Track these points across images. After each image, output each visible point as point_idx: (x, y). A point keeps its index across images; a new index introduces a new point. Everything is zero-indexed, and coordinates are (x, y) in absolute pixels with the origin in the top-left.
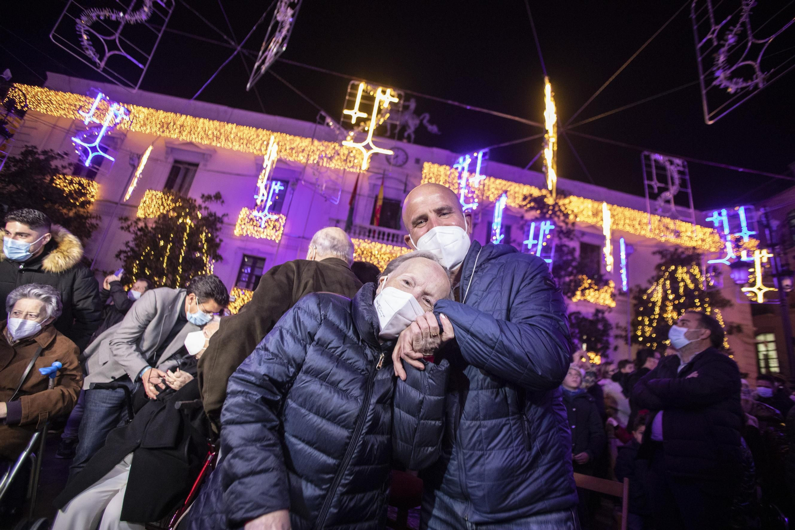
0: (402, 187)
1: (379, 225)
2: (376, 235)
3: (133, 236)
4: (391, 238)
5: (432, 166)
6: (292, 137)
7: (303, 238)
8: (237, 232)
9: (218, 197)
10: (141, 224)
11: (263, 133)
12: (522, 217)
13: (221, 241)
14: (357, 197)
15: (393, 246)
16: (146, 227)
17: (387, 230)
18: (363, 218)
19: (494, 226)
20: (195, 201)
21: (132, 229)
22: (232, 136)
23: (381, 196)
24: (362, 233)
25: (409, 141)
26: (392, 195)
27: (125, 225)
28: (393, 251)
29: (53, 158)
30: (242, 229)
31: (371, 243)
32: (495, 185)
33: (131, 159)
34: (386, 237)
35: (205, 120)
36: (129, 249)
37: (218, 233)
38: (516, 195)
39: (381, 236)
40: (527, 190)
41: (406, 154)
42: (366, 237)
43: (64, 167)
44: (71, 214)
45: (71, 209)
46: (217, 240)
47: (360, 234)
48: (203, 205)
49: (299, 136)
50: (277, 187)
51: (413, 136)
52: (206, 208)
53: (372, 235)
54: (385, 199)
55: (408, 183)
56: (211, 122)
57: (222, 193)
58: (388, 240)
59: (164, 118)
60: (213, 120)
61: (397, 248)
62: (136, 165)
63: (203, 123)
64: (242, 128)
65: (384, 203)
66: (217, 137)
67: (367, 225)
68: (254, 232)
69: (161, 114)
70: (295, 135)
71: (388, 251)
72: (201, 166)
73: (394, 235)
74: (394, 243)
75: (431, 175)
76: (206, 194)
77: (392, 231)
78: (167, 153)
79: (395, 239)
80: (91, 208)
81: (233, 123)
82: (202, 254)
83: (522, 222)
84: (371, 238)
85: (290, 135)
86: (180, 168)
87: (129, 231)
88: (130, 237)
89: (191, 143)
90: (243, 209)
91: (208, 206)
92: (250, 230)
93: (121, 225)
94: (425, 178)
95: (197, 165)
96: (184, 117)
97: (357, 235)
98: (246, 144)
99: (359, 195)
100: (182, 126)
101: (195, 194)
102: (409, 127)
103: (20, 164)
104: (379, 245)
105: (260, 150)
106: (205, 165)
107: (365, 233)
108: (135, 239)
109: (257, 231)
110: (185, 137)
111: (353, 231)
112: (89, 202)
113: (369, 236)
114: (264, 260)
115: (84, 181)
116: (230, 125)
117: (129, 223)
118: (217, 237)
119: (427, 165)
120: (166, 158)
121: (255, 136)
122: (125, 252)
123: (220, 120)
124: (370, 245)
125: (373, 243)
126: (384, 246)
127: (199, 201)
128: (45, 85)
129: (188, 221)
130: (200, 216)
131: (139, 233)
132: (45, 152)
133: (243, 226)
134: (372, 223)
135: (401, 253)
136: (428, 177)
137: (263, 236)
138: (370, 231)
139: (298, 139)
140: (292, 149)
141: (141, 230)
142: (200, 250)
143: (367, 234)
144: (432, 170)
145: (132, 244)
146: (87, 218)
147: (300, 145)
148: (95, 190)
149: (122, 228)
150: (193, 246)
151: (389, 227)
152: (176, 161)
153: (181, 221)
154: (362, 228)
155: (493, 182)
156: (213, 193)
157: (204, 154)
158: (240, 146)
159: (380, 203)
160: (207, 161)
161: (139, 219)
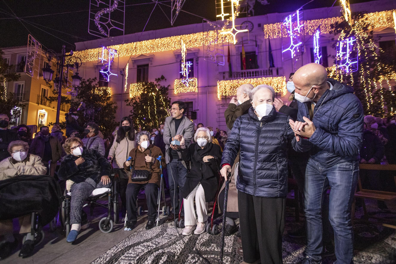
0: (254, 44)
1: (246, 69)
2: (246, 75)
3: (132, 107)
4: (254, 74)
5: (269, 26)
6: (188, 35)
7: (208, 86)
8: (176, 92)
9: (163, 78)
10: (134, 101)
11: (173, 38)
12: (333, 39)
13: (170, 99)
14: (231, 57)
15: (257, 78)
16: (136, 101)
17: (251, 70)
18: (236, 68)
19: (315, 51)
20: (153, 83)
21: (131, 104)
22: (160, 45)
23: (244, 53)
24: (238, 76)
25: (252, 15)
26: (249, 49)
27: (128, 103)
28: (257, 81)
29: (92, 82)
30: (178, 90)
31: (244, 79)
32: (310, 24)
33: (121, 72)
34: (252, 75)
35: (145, 41)
36: (132, 113)
37: (168, 96)
38: (327, 26)
39: (249, 75)
40: (333, 20)
41: (252, 23)
42: (241, 77)
43: (96, 85)
44: (105, 104)
45: (104, 102)
46: (168, 99)
47: (237, 77)
48: (157, 84)
49: (192, 33)
50: (189, 64)
51: (253, 11)
52: (159, 85)
53: (244, 75)
54: (246, 53)
55: (257, 40)
56: (148, 41)
57: (164, 75)
58: (253, 76)
59: (127, 47)
60: (149, 40)
61: (259, 79)
62: (123, 74)
63: (144, 43)
64: (163, 39)
65: (246, 56)
66: (153, 48)
67: (240, 70)
68: (184, 90)
69: (125, 45)
70: (190, 34)
71: (255, 82)
72: (150, 65)
73: (256, 72)
74: (257, 76)
75: (269, 31)
76: (157, 79)
77: (254, 70)
78: (133, 63)
79: (257, 74)
80: (111, 99)
81: (158, 38)
82: (164, 107)
83: (333, 43)
84: (244, 77)
85: (187, 34)
86: (141, 69)
87: (130, 106)
88: (131, 108)
89: (142, 55)
90: (176, 81)
91: (160, 84)
92: (182, 90)
93: (126, 104)
94: (266, 34)
95: (147, 65)
96: (135, 43)
97: (236, 78)
98: (167, 46)
99: (232, 56)
100: (135, 48)
101: (152, 80)
102: (250, 7)
103: (81, 89)
104: (249, 80)
105: (175, 47)
106: (151, 64)
107: (240, 75)
108: (134, 108)
109: (185, 89)
110: (139, 53)
111: (233, 76)
112: (110, 97)
113: (242, 77)
114: (192, 103)
115: (104, 88)
116: (157, 40)
117: (129, 102)
118: (168, 97)
119: (265, 26)
120: (134, 66)
121: (170, 41)
122: (131, 115)
123: (152, 39)
124: (244, 81)
125: (246, 80)
126: (252, 79)
127: (155, 83)
128: (76, 49)
129: (153, 94)
130: (157, 89)
131: (135, 105)
132: (88, 80)
133: (178, 89)
134: (242, 69)
135: (262, 81)
136: (268, 33)
137: (188, 91)
138: (242, 73)
139: (191, 35)
140: (190, 41)
141: (135, 103)
142: (162, 106)
143: (241, 75)
144: (269, 28)
145: (133, 111)
146: (111, 104)
147: (194, 38)
148: (110, 91)
149: (127, 105)
150: (159, 105)
151: (252, 68)
152: (138, 66)
153: (150, 94)
154: (238, 73)
155: (310, 23)
156: (160, 77)
157: (149, 58)
158: (164, 49)
159: (244, 56)
160: (151, 61)
161: (132, 99)
